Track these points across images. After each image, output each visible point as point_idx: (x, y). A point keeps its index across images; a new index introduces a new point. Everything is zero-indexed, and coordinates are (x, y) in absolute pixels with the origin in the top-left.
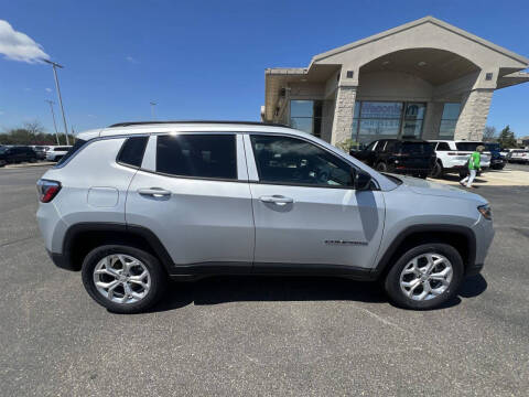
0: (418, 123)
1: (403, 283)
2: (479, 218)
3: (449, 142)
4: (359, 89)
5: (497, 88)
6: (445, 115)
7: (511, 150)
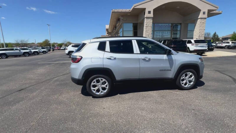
0: (178, 32)
1: (181, 82)
2: (200, 61)
3: (191, 40)
4: (153, 18)
5: (208, 17)
6: (189, 28)
7: (217, 42)
